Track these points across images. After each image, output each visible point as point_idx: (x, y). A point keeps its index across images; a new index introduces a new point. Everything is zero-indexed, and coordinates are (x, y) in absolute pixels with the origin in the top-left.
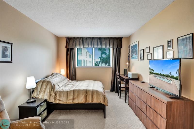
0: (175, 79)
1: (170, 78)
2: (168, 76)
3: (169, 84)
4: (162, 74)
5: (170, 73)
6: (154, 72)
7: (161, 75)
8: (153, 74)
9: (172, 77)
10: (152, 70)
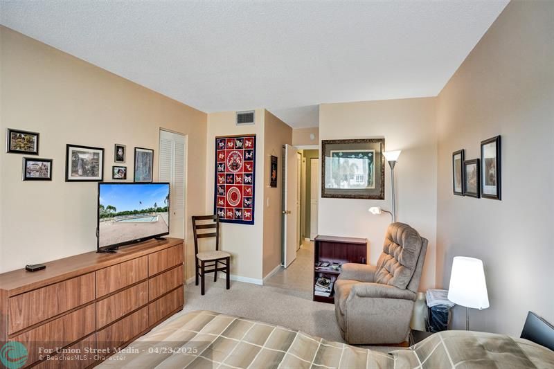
0: (163, 211)
1: (154, 214)
2: (151, 211)
3: (153, 223)
4: (139, 210)
5: (155, 205)
6: (117, 212)
7: (136, 212)
8: (114, 216)
9: (159, 210)
10: (110, 207)
